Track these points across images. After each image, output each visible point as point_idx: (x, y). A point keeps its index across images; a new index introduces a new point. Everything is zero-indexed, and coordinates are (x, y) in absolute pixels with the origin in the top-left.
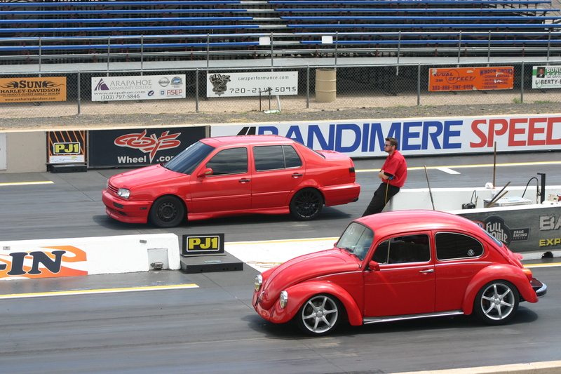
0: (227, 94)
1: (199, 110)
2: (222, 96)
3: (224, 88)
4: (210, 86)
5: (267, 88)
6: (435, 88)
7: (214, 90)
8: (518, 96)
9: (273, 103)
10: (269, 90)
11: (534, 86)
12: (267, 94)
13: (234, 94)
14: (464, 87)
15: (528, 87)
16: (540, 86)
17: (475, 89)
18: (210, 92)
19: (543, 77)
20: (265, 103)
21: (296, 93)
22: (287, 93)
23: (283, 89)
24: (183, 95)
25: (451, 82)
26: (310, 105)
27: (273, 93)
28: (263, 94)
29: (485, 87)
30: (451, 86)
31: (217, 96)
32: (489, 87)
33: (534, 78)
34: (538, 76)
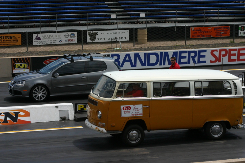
0: (96, 41)
1: (83, 48)
3: (95, 38)
4: (88, 37)
6: (193, 36)
7: (90, 39)
8: (232, 40)
9: (118, 45)
10: (116, 38)
13: (99, 41)
14: (207, 36)
16: (242, 35)
17: (212, 37)
18: (88, 40)
20: (114, 45)
21: (128, 40)
22: (124, 40)
23: (122, 38)
24: (76, 42)
26: (135, 45)
27: (118, 40)
28: (113, 41)
30: (201, 35)
31: (92, 42)
32: (218, 36)
34: (241, 30)
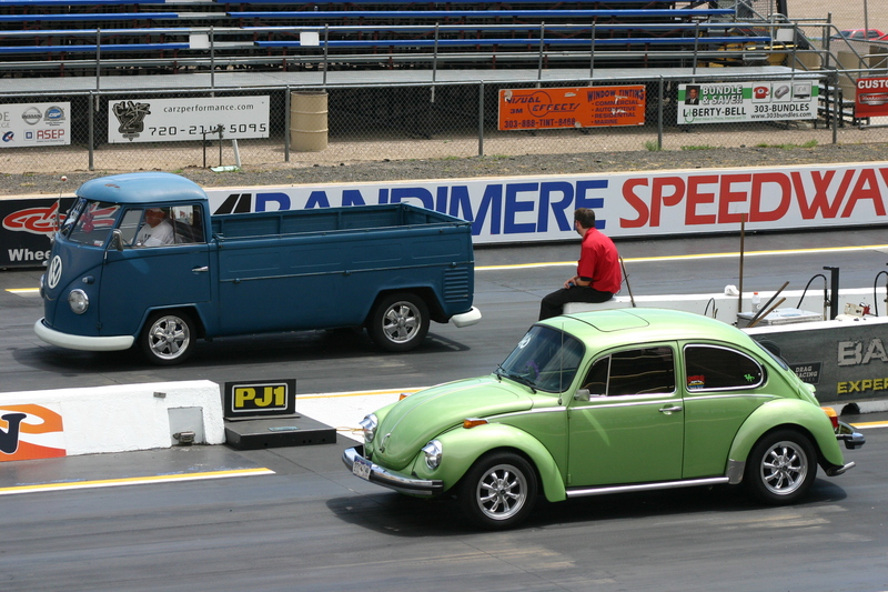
0: (144, 137)
1: (95, 166)
2: (135, 140)
3: (139, 127)
4: (114, 123)
5: (215, 125)
6: (509, 124)
7: (121, 130)
8: (652, 138)
9: (227, 152)
10: (220, 129)
11: (681, 120)
12: (216, 136)
13: (157, 138)
14: (560, 122)
15: (671, 124)
16: (690, 119)
17: (578, 125)
18: (115, 133)
19: (697, 103)
20: (212, 153)
21: (266, 134)
22: (250, 134)
23: (243, 128)
24: (67, 139)
25: (538, 113)
26: (291, 156)
27: (227, 135)
28: (209, 137)
29: (596, 122)
30: (537, 120)
31: (127, 140)
32: (602, 123)
33: (681, 105)
34: (688, 102)
